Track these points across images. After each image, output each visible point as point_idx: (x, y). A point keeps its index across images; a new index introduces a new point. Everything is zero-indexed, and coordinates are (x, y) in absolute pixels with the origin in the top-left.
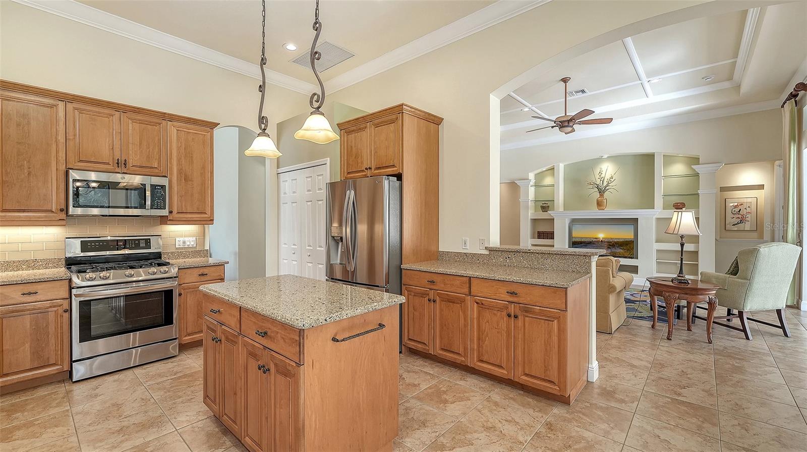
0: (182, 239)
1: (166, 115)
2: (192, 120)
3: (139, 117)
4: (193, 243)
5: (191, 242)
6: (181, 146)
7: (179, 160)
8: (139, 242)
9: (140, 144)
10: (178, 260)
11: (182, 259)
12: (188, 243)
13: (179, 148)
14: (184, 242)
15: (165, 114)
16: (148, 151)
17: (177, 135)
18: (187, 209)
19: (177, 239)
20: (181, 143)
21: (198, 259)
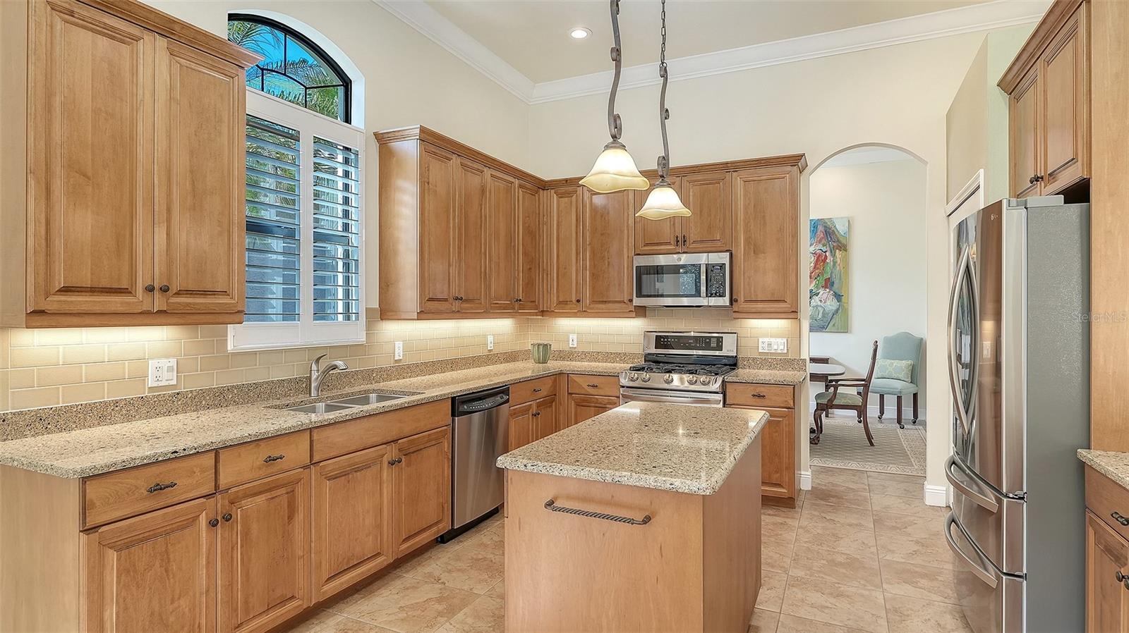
0: (766, 340)
1: (729, 165)
2: (762, 162)
3: (700, 177)
4: (782, 347)
5: (779, 345)
6: (749, 204)
7: (747, 225)
8: (710, 340)
9: (701, 212)
10: (761, 371)
11: (767, 369)
12: (775, 347)
13: (746, 208)
14: (770, 345)
15: (727, 163)
16: (709, 219)
17: (745, 189)
18: (757, 295)
19: (761, 340)
20: (749, 199)
21: (790, 373)
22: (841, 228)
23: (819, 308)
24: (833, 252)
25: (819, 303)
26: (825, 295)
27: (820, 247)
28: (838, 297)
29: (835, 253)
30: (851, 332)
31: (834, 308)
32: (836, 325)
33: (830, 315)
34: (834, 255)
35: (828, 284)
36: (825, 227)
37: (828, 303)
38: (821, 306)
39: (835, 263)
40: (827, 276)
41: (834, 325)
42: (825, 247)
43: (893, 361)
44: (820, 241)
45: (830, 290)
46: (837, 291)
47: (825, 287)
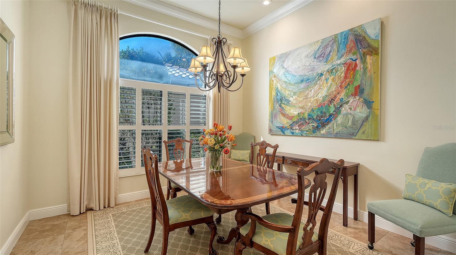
22: (372, 32)
23: (349, 116)
24: (363, 58)
25: (349, 111)
26: (355, 103)
27: (351, 56)
28: (368, 104)
29: (365, 59)
30: (383, 141)
31: (364, 115)
32: (366, 132)
33: (360, 122)
34: (364, 62)
35: (359, 91)
36: (356, 35)
37: (358, 110)
38: (350, 114)
39: (365, 69)
40: (356, 84)
41: (364, 132)
42: (355, 56)
43: (426, 181)
44: (350, 51)
45: (361, 97)
46: (366, 97)
47: (355, 94)
